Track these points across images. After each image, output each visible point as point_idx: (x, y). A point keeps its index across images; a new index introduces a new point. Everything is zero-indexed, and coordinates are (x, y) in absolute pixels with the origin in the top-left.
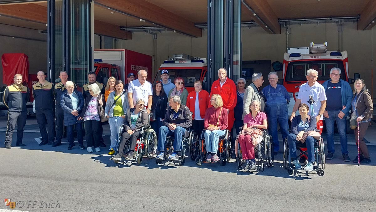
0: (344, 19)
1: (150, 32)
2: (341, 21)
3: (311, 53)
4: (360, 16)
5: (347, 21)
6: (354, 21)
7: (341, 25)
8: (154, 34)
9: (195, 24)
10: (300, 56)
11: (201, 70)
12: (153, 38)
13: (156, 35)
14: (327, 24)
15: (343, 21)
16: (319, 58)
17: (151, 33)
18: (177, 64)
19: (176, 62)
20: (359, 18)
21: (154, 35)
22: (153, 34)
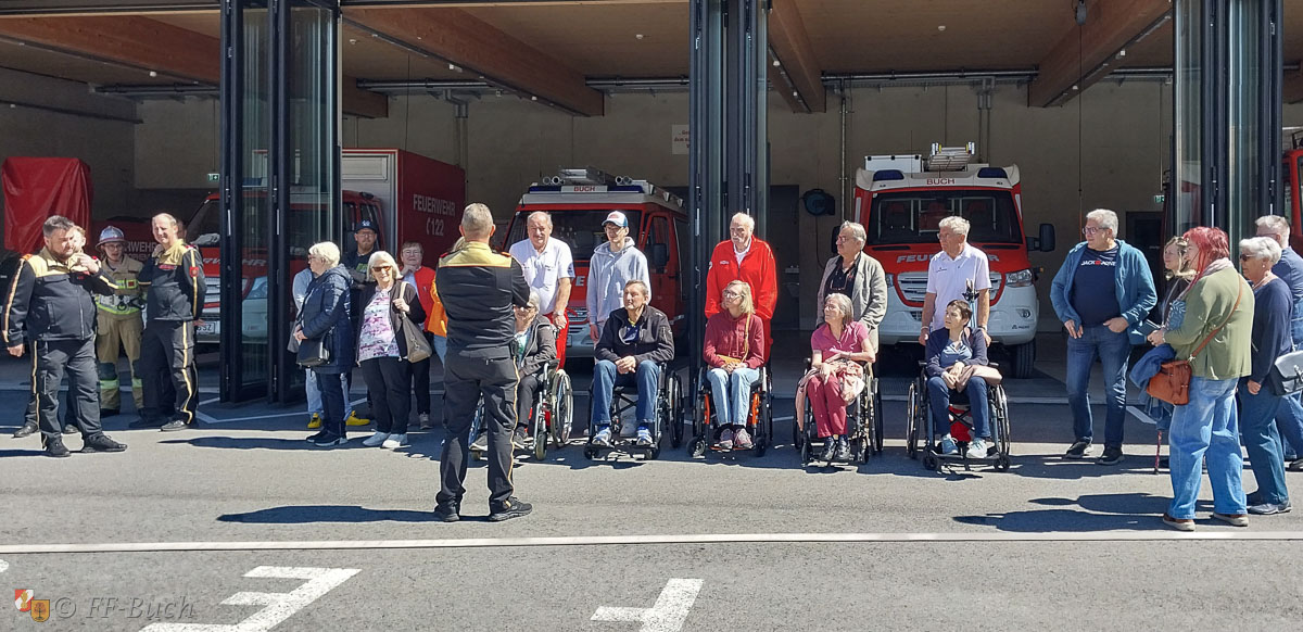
0: (996, 76)
1: (449, 97)
2: (989, 82)
3: (926, 170)
4: (1037, 69)
5: (1001, 82)
6: (1020, 83)
7: (987, 92)
8: (458, 102)
9: (588, 78)
10: (902, 178)
11: (640, 212)
12: (457, 114)
13: (464, 107)
14: (949, 87)
15: (993, 82)
16: (951, 184)
17: (454, 101)
18: (568, 196)
19: (564, 189)
20: (1036, 75)
21: (459, 108)
22: (456, 103)
